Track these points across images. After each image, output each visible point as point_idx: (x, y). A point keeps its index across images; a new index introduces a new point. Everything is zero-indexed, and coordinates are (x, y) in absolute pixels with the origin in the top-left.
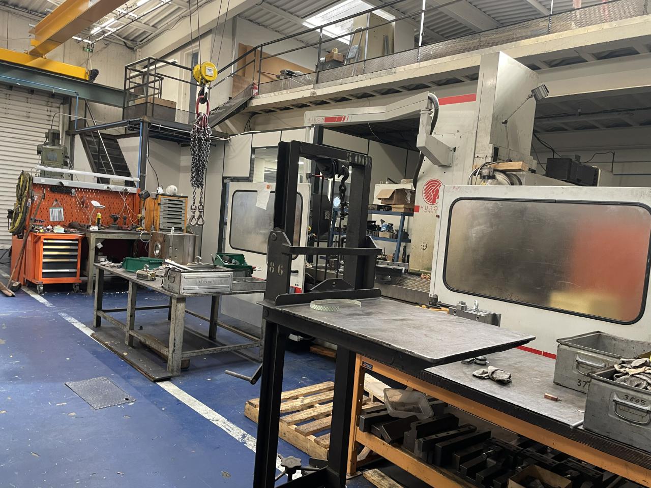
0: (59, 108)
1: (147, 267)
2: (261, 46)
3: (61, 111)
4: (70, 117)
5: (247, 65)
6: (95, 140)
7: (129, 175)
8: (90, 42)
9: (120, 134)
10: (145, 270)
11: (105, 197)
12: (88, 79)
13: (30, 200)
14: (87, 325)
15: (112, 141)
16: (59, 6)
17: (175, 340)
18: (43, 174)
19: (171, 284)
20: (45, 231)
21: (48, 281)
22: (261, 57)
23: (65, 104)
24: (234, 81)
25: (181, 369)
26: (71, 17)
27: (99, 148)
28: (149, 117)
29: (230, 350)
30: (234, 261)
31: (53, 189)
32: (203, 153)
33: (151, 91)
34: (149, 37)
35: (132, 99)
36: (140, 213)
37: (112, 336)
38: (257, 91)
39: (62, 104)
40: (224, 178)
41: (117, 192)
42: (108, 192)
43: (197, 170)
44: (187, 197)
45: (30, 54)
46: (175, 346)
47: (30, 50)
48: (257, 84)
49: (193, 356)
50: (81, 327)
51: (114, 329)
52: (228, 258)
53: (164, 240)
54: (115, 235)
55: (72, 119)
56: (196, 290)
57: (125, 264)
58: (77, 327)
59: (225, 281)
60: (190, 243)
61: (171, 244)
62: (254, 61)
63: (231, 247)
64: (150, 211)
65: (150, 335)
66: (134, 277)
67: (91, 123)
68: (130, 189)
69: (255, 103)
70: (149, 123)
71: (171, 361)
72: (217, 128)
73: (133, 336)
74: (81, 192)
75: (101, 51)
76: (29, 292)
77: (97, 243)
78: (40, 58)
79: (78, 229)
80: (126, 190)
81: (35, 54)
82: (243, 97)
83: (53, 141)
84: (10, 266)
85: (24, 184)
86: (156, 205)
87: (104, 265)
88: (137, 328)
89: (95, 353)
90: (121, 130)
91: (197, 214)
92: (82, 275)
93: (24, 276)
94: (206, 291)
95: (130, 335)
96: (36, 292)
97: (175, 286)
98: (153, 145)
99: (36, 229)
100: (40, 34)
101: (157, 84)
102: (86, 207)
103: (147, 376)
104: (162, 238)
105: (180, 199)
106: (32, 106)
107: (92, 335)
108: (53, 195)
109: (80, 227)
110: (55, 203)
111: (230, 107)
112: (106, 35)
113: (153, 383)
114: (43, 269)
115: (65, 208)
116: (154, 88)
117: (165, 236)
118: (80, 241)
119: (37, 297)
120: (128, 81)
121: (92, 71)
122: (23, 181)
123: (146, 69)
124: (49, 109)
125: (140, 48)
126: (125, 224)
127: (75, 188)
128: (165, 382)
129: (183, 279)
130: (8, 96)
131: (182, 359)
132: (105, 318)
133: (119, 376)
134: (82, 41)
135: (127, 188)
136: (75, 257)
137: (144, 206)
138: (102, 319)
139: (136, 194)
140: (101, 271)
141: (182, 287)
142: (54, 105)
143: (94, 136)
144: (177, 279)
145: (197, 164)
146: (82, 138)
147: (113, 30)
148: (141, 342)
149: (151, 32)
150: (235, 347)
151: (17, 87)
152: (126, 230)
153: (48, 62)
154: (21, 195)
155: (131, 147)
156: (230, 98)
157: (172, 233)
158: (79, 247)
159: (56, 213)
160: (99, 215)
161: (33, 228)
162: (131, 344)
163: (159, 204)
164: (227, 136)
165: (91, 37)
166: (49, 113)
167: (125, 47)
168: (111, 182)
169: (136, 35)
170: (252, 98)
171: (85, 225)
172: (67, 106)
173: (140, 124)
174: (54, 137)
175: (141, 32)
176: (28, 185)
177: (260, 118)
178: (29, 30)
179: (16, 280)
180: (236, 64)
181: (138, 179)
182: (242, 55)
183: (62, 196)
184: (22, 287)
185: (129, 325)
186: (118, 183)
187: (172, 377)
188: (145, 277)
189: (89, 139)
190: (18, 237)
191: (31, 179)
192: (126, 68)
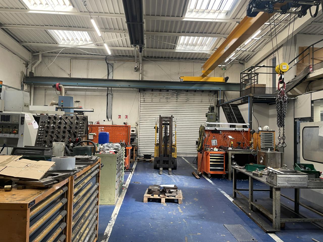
0: (213, 96)
1: (257, 170)
2: (313, 45)
3: (214, 97)
4: (217, 99)
5: (304, 57)
6: (228, 108)
7: (244, 122)
8: (225, 66)
9: (239, 103)
10: (257, 171)
11: (234, 133)
12: (224, 82)
13: (204, 137)
14: (231, 196)
15: (235, 107)
16: (212, 54)
17: (276, 211)
18: (209, 125)
19: (271, 180)
20: (210, 150)
21: (212, 172)
22: (313, 51)
23: (216, 94)
24: (297, 67)
25: (281, 228)
26: (217, 58)
27: (230, 111)
28: (252, 94)
29: (309, 221)
30: (307, 168)
31: (213, 131)
32: (283, 109)
33: (253, 81)
34: (250, 57)
35: (244, 86)
36: (250, 140)
37: (242, 203)
38: (312, 69)
39: (214, 94)
40: (295, 119)
41: (239, 131)
42: (235, 131)
43: (281, 118)
44: (274, 131)
45: (202, 76)
46: (276, 215)
47: (202, 75)
48: (312, 65)
49: (287, 222)
50: (228, 196)
51: (242, 199)
52: (303, 166)
53: (265, 155)
54: (240, 152)
55: (218, 100)
56: (286, 184)
57: (246, 167)
58: (226, 196)
59: (303, 180)
60: (279, 157)
61: (269, 157)
62: (309, 54)
63: (304, 159)
64: (256, 139)
65: (261, 206)
66: (251, 175)
67: (226, 101)
68: (245, 129)
69: (311, 76)
70: (253, 97)
71: (275, 223)
72: (289, 93)
73: (253, 205)
74: (224, 132)
75: (229, 68)
76: (205, 177)
77: (232, 156)
78: (206, 77)
79: (223, 149)
80: (243, 130)
81: (204, 76)
82: (303, 74)
83: (212, 111)
84: (197, 165)
85: (202, 130)
86: (259, 137)
87: (236, 167)
88: (254, 200)
89: (235, 211)
90: (240, 102)
91: (282, 141)
92: (226, 170)
93: (203, 170)
94: (292, 185)
95: (251, 204)
96: (208, 177)
97: (274, 181)
98: (255, 106)
99: (207, 149)
100: (205, 67)
101: (256, 77)
102: (226, 139)
103: (262, 229)
104: (264, 155)
105: (271, 132)
106: (203, 97)
107: (233, 201)
108: (213, 134)
109: (224, 148)
110: (213, 138)
111: (296, 81)
112: (232, 61)
113: (266, 233)
114: (210, 167)
115: (217, 140)
116: (255, 80)
117: (265, 153)
118: (225, 154)
119: (208, 180)
120: (242, 79)
121: (226, 78)
122: (201, 129)
123: (250, 72)
124: (209, 97)
125: (246, 62)
126: (244, 146)
127: (221, 130)
128: (272, 234)
129: (278, 178)
130: (194, 95)
131: (281, 222)
132: (238, 193)
133: (248, 226)
134: (221, 66)
135: (244, 129)
136: (223, 162)
137: (252, 137)
138: (237, 194)
139: (248, 131)
140: (235, 170)
141: (278, 182)
142: (211, 95)
143: (228, 106)
144: (275, 178)
145: (280, 115)
146: (222, 108)
147: (234, 58)
148: (257, 209)
149: (251, 54)
150: (313, 220)
151: (198, 91)
152: (244, 149)
153: (208, 78)
154: (201, 135)
155: (244, 109)
156: (296, 76)
157: (269, 151)
158: (224, 158)
159: (214, 142)
160: (232, 142)
161: (206, 149)
162: (252, 209)
163: (260, 136)
164: (295, 96)
165: (225, 64)
166: (209, 99)
167: (240, 64)
168: (236, 127)
169: (245, 57)
170: (309, 74)
171: (226, 147)
172: (216, 95)
173: (248, 98)
174: (212, 109)
175: (246, 55)
176: (203, 131)
177: (315, 83)
178: (201, 67)
179: (200, 171)
180: (298, 58)
181: (249, 124)
182: (301, 52)
183: (216, 134)
184: (202, 174)
185: (250, 199)
186: (240, 126)
187: (276, 232)
188: (257, 175)
189: (226, 107)
190: (200, 153)
191: (204, 128)
192: (241, 73)
